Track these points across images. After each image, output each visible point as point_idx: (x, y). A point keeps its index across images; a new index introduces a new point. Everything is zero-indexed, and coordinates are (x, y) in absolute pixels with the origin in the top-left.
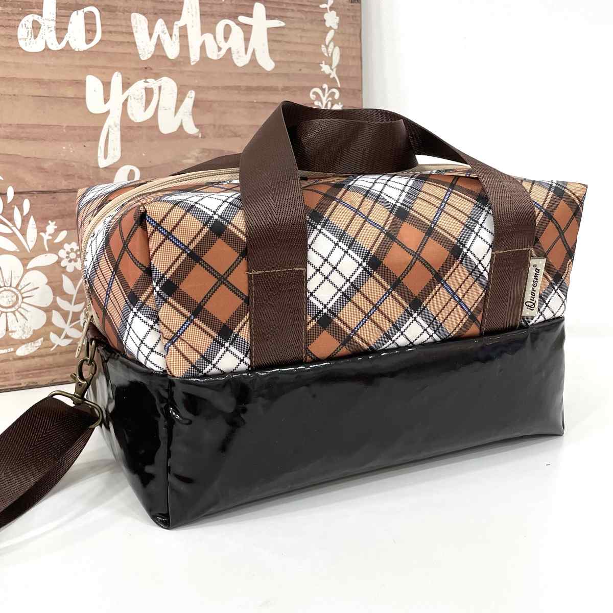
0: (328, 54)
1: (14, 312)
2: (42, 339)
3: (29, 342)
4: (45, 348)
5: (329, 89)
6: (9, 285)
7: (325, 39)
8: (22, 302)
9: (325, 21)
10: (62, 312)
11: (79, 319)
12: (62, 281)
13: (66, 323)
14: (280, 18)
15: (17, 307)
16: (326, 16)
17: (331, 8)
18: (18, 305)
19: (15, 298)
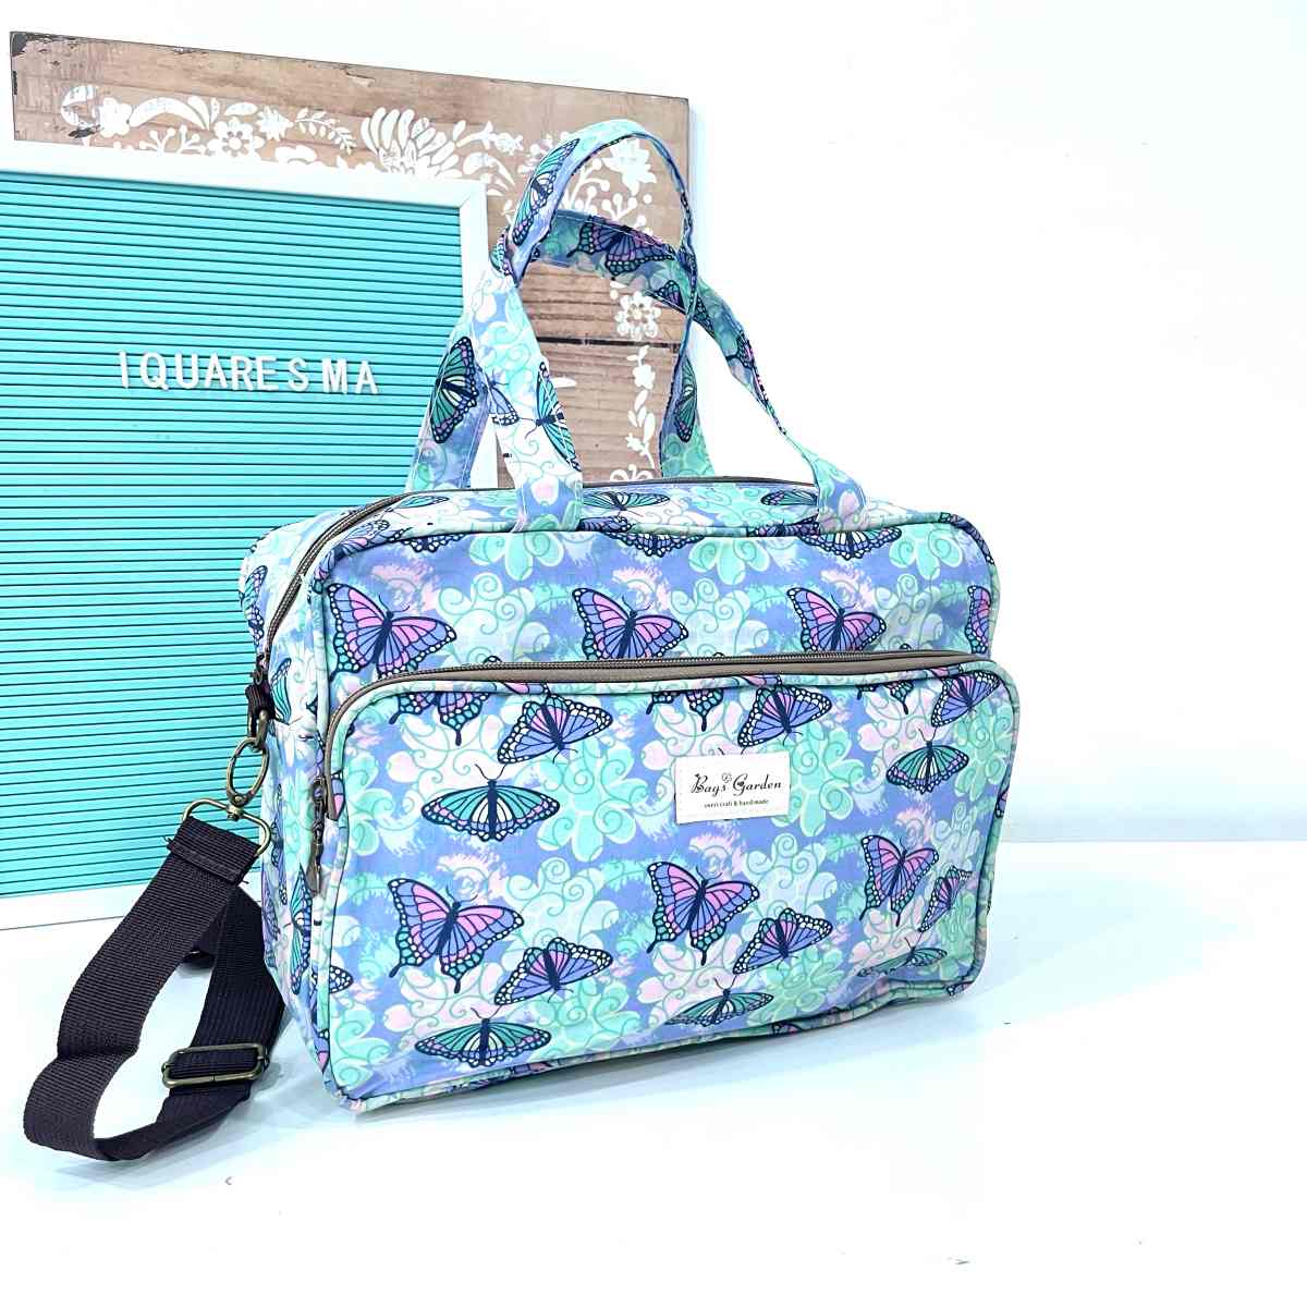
0: (637, 422)
5: (639, 470)
7: (633, 402)
9: (634, 378)
14: (568, 375)
16: (636, 372)
17: (644, 361)
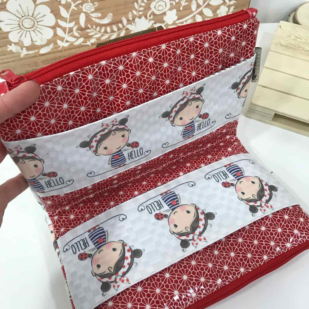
1: (34, 31)
2: (53, 44)
3: (45, 46)
4: (56, 48)
6: (27, 15)
8: (38, 24)
10: (62, 28)
11: (72, 31)
12: (59, 10)
13: (65, 33)
15: (35, 28)
18: (35, 26)
19: (33, 23)
